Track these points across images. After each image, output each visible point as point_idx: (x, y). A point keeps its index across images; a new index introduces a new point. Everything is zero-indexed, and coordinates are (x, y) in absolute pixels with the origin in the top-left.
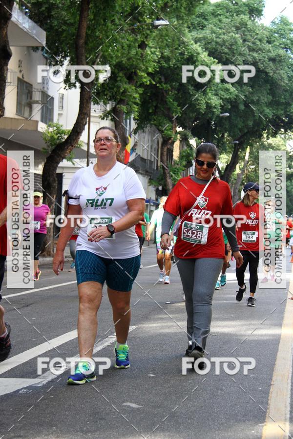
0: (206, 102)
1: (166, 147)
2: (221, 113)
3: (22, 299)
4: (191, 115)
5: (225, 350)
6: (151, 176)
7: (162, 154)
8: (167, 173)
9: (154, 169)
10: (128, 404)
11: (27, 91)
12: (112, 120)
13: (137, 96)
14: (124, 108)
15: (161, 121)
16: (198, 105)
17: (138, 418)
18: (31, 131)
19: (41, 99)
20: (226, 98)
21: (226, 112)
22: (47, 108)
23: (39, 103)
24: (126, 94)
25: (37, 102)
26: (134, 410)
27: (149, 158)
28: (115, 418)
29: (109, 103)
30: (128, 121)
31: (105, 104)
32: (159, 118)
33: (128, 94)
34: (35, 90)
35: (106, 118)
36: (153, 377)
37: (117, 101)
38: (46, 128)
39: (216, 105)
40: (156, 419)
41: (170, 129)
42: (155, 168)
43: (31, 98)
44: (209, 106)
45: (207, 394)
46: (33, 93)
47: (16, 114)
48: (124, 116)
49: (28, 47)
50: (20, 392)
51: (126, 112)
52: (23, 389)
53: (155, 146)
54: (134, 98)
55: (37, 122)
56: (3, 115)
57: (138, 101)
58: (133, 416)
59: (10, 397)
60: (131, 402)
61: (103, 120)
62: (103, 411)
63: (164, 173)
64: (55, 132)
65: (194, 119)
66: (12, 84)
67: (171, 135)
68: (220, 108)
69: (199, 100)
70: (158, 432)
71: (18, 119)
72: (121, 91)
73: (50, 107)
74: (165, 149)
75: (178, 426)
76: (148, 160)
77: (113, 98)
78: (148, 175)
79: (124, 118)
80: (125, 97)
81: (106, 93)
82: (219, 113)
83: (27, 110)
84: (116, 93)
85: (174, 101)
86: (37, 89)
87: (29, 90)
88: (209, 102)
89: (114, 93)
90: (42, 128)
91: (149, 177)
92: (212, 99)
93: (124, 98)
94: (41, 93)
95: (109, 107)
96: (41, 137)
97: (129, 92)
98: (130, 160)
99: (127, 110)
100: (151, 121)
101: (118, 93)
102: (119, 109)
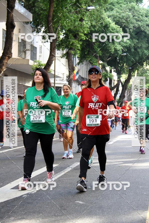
0: (114, 48)
2: (122, 53)
3: (23, 150)
4: (107, 55)
5: (126, 174)
10: (78, 202)
11: (23, 44)
12: (66, 58)
13: (79, 45)
14: (73, 52)
16: (110, 50)
17: (83, 209)
18: (26, 64)
19: (30, 49)
20: (125, 46)
21: (124, 53)
22: (33, 53)
23: (29, 51)
24: (73, 45)
25: (28, 50)
26: (81, 205)
27: (86, 77)
28: (71, 209)
29: (65, 50)
30: (75, 58)
31: (63, 50)
32: (91, 57)
33: (75, 45)
34: (27, 44)
35: (63, 57)
36: (90, 188)
37: (69, 49)
38: (33, 63)
39: (119, 49)
40: (92, 209)
41: (96, 62)
43: (25, 48)
44: (116, 50)
45: (118, 196)
46: (27, 45)
47: (18, 56)
48: (73, 56)
49: (23, 22)
50: (23, 196)
51: (74, 54)
52: (24, 194)
54: (78, 47)
55: (29, 60)
56: (12, 57)
57: (79, 48)
58: (80, 208)
59: (18, 199)
60: (79, 201)
61: (62, 59)
62: (65, 205)
64: (38, 65)
65: (108, 57)
66: (15, 41)
68: (121, 51)
69: (110, 47)
70: (93, 216)
71: (19, 59)
72: (71, 43)
73: (35, 52)
75: (103, 213)
76: (85, 78)
77: (67, 47)
79: (73, 57)
80: (73, 46)
81: (63, 44)
82: (121, 53)
83: (23, 54)
84: (68, 44)
85: (98, 48)
87: (24, 44)
88: (116, 48)
89: (67, 45)
90: (31, 63)
92: (117, 46)
93: (72, 47)
94: (30, 45)
95: (65, 52)
96: (31, 68)
97: (75, 44)
98: (76, 79)
99: (74, 53)
100: (87, 58)
101: (69, 44)
102: (70, 52)
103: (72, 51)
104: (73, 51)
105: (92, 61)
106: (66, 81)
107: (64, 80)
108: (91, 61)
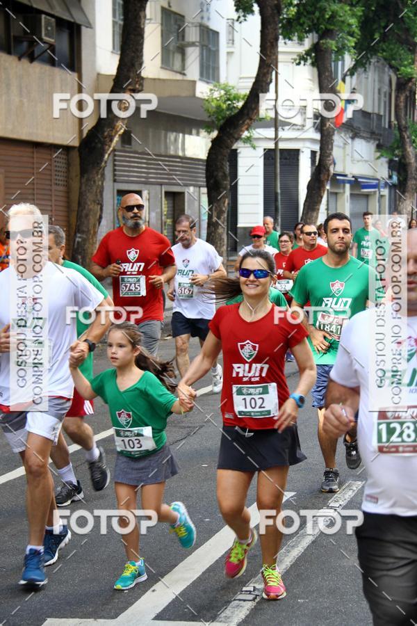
1: (404, 95)
6: (379, 140)
7: (397, 106)
8: (406, 137)
9: (385, 128)
11: (177, 27)
12: (313, 64)
13: (353, 21)
14: (332, 44)
15: (394, 52)
18: (186, 97)
19: (198, 40)
22: (209, 50)
23: (197, 46)
24: (335, 20)
25: (193, 44)
27: (376, 111)
29: (307, 37)
30: (340, 63)
31: (301, 39)
32: (392, 46)
33: (340, 21)
34: (190, 25)
35: (302, 62)
37: (320, 32)
38: (209, 93)
41: (410, 64)
42: (387, 126)
43: (183, 37)
46: (187, 29)
47: (162, 68)
48: (333, 56)
51: (336, 49)
53: (386, 88)
54: (350, 25)
55: (194, 82)
57: (355, 29)
61: (298, 66)
63: (402, 138)
64: (223, 98)
66: (152, 21)
67: (412, 74)
72: (327, 16)
73: (213, 49)
74: (402, 98)
76: (373, 113)
77: (314, 28)
78: (375, 139)
79: (333, 59)
80: (334, 25)
81: (301, 21)
83: (178, 57)
84: (318, 19)
86: (192, 23)
89: (315, 21)
90: (202, 93)
91: (377, 142)
93: (332, 27)
94: (198, 28)
95: (307, 43)
97: (341, 16)
98: (344, 120)
99: (336, 47)
100: (378, 52)
101: (321, 20)
102: (325, 46)
103: (331, 41)
104: (334, 42)
105: (394, 59)
106: (312, 130)
107: (305, 128)
108: (393, 62)
